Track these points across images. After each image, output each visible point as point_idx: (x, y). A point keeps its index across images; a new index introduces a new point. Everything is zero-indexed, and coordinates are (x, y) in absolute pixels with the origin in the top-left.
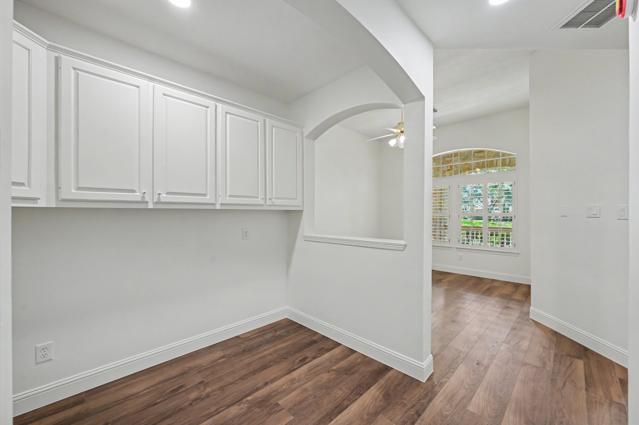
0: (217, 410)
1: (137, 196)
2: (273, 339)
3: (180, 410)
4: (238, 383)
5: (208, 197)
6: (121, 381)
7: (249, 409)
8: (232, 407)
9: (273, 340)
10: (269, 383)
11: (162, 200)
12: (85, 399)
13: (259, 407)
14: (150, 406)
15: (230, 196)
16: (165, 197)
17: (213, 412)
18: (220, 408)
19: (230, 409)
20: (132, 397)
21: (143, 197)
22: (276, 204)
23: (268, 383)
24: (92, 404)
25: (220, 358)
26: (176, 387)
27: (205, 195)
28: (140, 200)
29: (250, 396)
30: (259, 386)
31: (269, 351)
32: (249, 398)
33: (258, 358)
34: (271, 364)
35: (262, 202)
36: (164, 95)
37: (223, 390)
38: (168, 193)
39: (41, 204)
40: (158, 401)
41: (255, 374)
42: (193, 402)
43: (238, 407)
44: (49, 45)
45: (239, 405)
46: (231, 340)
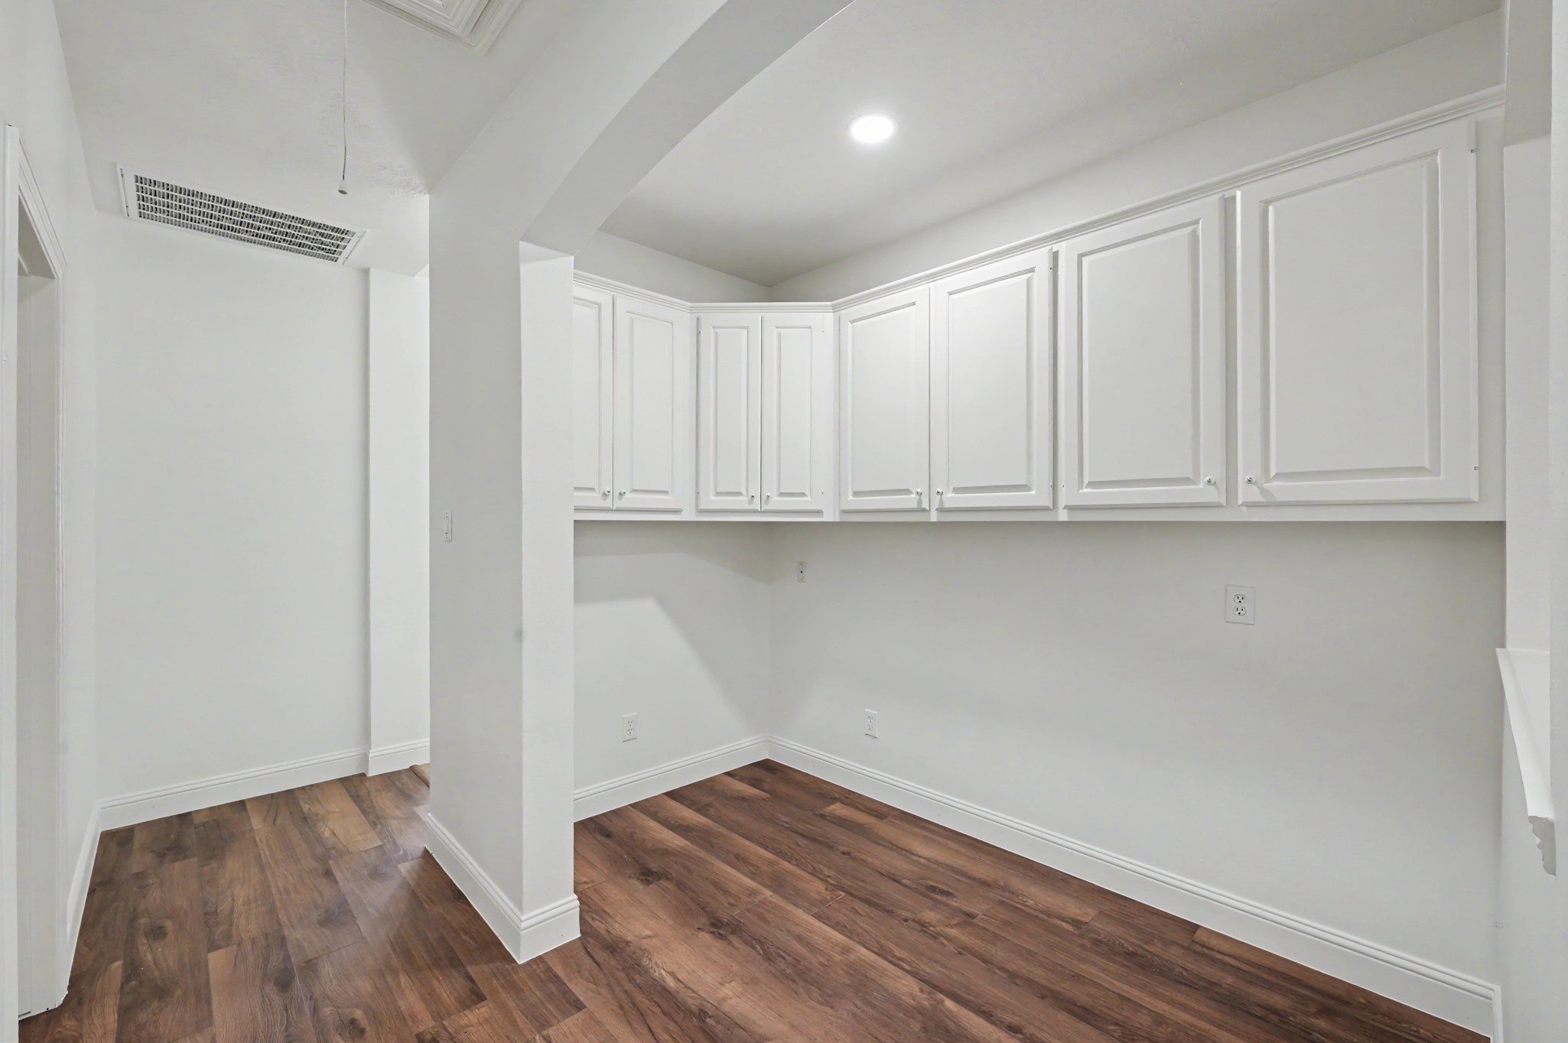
0: (902, 960)
1: (909, 501)
2: (1260, 1012)
3: (890, 912)
4: (995, 973)
5: (1033, 492)
6: (937, 829)
7: (914, 1008)
8: (916, 979)
9: (1256, 1016)
10: (1020, 1036)
11: (947, 505)
12: (889, 818)
13: (925, 1029)
14: (893, 878)
15: (1091, 484)
16: (952, 499)
17: (894, 956)
18: (908, 962)
19: (909, 978)
20: (905, 853)
21: (920, 502)
22: (1280, 497)
23: (1021, 1033)
24: (884, 829)
25: (1070, 921)
26: (945, 888)
27: (1025, 487)
28: (915, 506)
29: (956, 1004)
30: (999, 1013)
31: (1175, 1011)
32: (949, 1004)
33: (1117, 991)
34: (1111, 1027)
35: (1213, 496)
36: (951, 294)
37: (960, 953)
38: (957, 490)
39: (829, 517)
40: (904, 881)
41: (1043, 997)
42: (913, 920)
43: (917, 989)
44: (833, 306)
45: (922, 991)
46: (1170, 919)
